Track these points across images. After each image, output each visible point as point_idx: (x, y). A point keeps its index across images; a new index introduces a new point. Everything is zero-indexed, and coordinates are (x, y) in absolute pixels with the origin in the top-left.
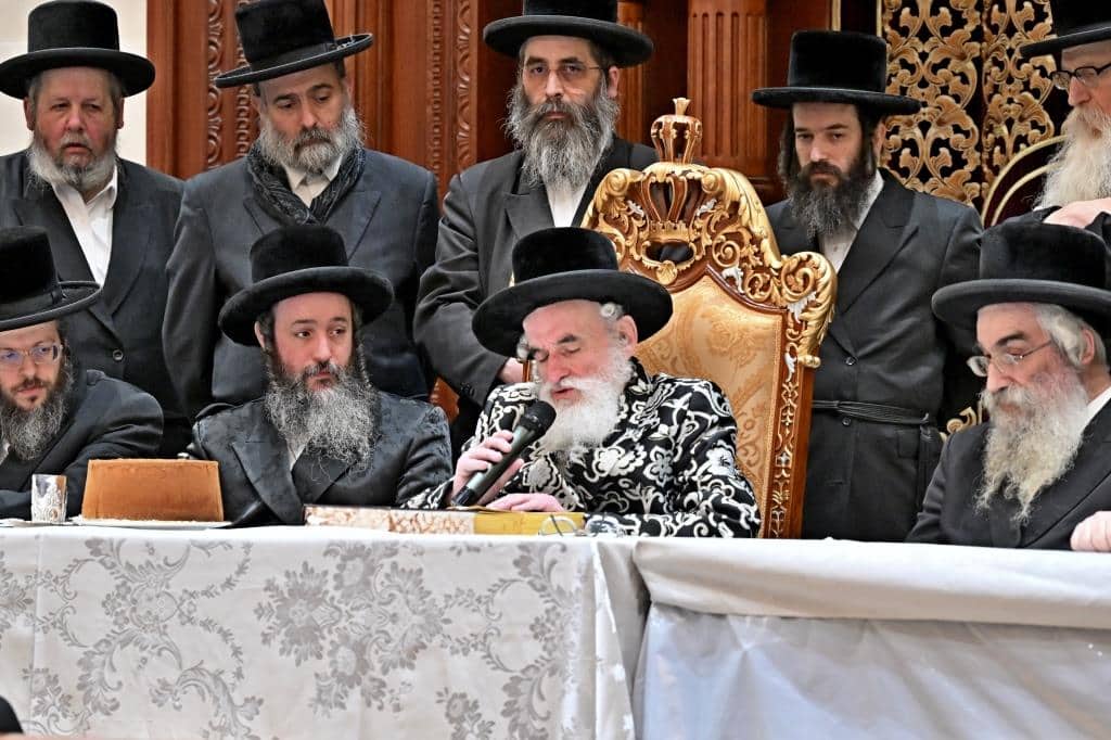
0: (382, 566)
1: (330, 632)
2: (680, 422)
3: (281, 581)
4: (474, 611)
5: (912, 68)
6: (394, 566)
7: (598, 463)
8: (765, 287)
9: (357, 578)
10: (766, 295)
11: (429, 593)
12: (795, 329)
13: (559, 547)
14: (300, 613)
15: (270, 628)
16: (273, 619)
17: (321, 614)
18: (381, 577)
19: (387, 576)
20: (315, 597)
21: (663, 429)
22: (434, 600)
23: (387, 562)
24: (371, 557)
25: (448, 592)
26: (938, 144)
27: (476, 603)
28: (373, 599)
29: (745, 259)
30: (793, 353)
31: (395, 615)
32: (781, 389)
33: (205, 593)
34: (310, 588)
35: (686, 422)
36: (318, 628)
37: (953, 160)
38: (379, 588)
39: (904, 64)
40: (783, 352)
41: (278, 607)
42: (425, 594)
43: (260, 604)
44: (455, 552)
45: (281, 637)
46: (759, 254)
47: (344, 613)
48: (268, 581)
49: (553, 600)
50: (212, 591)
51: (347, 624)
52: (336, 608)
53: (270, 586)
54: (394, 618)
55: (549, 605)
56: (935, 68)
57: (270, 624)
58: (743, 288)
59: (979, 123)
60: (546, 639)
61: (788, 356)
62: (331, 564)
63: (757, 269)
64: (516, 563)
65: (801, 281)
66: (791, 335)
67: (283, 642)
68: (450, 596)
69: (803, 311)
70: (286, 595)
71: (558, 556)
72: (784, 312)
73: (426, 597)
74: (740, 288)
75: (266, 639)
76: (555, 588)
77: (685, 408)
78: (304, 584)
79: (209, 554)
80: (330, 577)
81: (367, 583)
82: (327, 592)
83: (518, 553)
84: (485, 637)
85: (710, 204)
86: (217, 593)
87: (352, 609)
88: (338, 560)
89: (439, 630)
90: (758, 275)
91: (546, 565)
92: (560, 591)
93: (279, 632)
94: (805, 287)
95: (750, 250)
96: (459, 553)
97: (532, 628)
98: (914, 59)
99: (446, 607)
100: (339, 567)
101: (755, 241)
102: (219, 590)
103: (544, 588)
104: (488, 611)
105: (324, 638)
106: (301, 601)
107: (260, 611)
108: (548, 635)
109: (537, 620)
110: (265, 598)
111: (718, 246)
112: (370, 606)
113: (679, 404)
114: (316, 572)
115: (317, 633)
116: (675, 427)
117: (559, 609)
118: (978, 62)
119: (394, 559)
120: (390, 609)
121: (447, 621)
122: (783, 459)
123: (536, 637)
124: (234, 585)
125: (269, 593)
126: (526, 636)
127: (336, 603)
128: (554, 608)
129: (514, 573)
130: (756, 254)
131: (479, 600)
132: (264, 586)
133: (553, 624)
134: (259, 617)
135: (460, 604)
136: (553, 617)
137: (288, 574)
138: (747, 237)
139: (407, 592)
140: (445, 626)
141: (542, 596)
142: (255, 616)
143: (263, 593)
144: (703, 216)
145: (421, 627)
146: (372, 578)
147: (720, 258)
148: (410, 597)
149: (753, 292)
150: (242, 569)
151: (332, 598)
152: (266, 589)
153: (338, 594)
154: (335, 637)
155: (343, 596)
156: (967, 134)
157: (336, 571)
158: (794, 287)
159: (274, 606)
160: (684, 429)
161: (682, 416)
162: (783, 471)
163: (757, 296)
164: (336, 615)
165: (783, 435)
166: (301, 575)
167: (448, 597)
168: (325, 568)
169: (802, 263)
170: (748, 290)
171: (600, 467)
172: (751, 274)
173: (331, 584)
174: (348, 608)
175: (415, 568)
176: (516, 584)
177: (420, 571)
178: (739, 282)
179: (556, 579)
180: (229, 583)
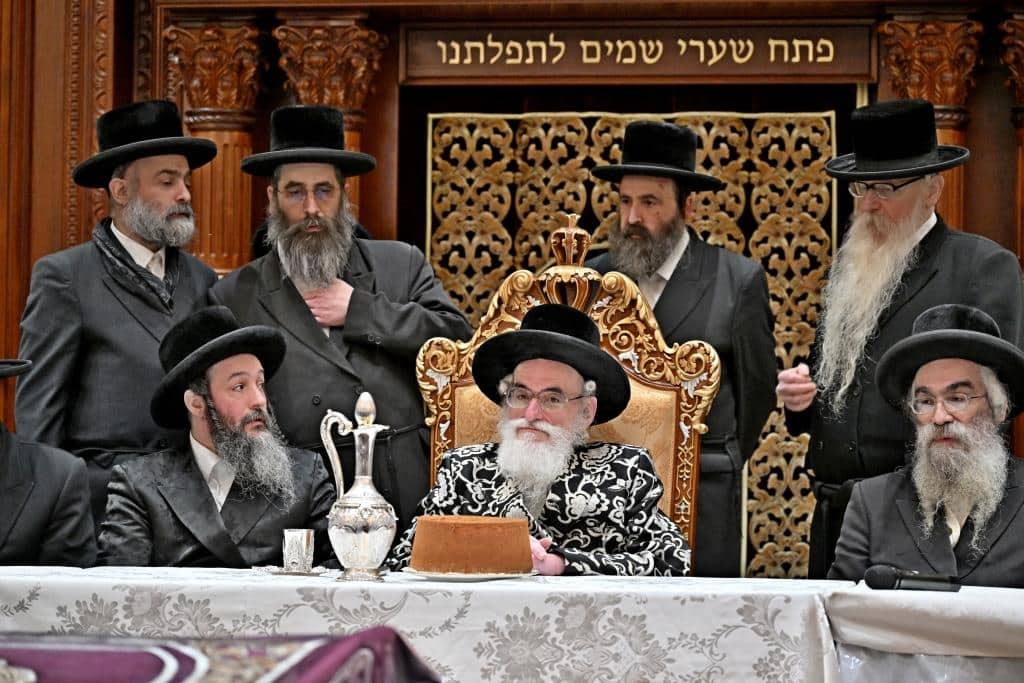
0: (604, 612)
1: (551, 668)
2: (633, 477)
3: (502, 624)
4: (697, 652)
5: (461, 191)
6: (617, 612)
7: (570, 509)
8: (660, 368)
9: (580, 622)
10: (660, 374)
11: (652, 636)
12: (688, 403)
13: (784, 599)
14: (521, 652)
15: (490, 664)
16: (493, 656)
17: (541, 653)
18: (603, 622)
19: (610, 621)
20: (538, 638)
21: (621, 482)
22: (657, 642)
23: (610, 610)
24: (593, 605)
25: (672, 636)
26: (480, 249)
27: (700, 646)
28: (596, 641)
29: (641, 345)
30: (687, 422)
31: (617, 654)
32: (677, 451)
33: (422, 634)
34: (531, 629)
35: (638, 478)
36: (539, 665)
37: (492, 261)
38: (602, 632)
39: (454, 187)
40: (678, 420)
41: (498, 647)
42: (647, 637)
43: (480, 644)
44: (679, 602)
45: (503, 671)
46: (654, 342)
47: (566, 652)
48: (488, 624)
49: (776, 644)
50: (430, 632)
51: (569, 662)
52: (559, 648)
53: (490, 627)
54: (617, 657)
55: (773, 648)
56: (479, 191)
57: (491, 661)
58: (639, 368)
59: (513, 234)
60: (769, 677)
61: (682, 424)
62: (554, 610)
63: (651, 353)
64: (740, 612)
65: (694, 365)
66: (685, 408)
67: (503, 677)
68: (674, 640)
69: (696, 389)
70: (507, 636)
71: (782, 605)
72: (678, 389)
73: (649, 639)
74: (636, 369)
75: (486, 674)
76: (779, 633)
77: (636, 466)
78: (524, 627)
79: (427, 600)
80: (551, 621)
81: (590, 627)
82: (548, 634)
83: (741, 604)
84: (709, 674)
85: (606, 300)
86: (437, 634)
87: (574, 649)
88: (560, 606)
89: (663, 668)
90: (653, 359)
91: (769, 615)
92: (784, 636)
93: (499, 669)
94: (697, 369)
95: (644, 339)
96: (683, 602)
97: (755, 667)
98: (463, 183)
99: (669, 649)
100: (560, 612)
101: (649, 331)
102: (437, 630)
103: (767, 633)
104: (711, 653)
105: (545, 674)
106: (521, 641)
107: (479, 650)
108: (771, 673)
109: (760, 660)
110: (485, 639)
111: (614, 335)
112: (592, 646)
113: (631, 463)
114: (537, 616)
115: (539, 670)
116: (630, 481)
117: (783, 652)
118: (513, 188)
119: (616, 606)
120: (612, 649)
121: (671, 661)
122: (683, 507)
123: (759, 674)
124: (453, 627)
125: (489, 634)
126: (749, 675)
127: (557, 644)
128: (778, 651)
129: (738, 620)
130: (650, 342)
131: (703, 643)
132: (485, 627)
133: (777, 664)
134: (479, 656)
135: (683, 646)
136: (776, 657)
137: (508, 618)
138: (641, 328)
139: (630, 635)
140: (668, 665)
141: (765, 640)
142: (475, 654)
143: (483, 634)
144: (600, 309)
145: (644, 665)
146: (594, 623)
147: (616, 344)
148: (633, 639)
149: (648, 372)
150: (461, 613)
151: (554, 640)
152: (486, 631)
153: (560, 636)
154: (557, 673)
155: (564, 637)
156: (503, 242)
157: (558, 616)
158: (687, 369)
159: (494, 645)
160: (636, 484)
161: (634, 473)
162: (683, 518)
163: (652, 375)
164: (558, 653)
165: (681, 488)
166: (522, 619)
167: (671, 640)
168: (547, 613)
169: (694, 350)
170: (644, 371)
171: (572, 512)
172: (645, 358)
173: (552, 627)
174: (570, 648)
175: (639, 614)
176: (741, 629)
177: (643, 617)
178: (635, 364)
179: (780, 625)
180: (448, 625)
